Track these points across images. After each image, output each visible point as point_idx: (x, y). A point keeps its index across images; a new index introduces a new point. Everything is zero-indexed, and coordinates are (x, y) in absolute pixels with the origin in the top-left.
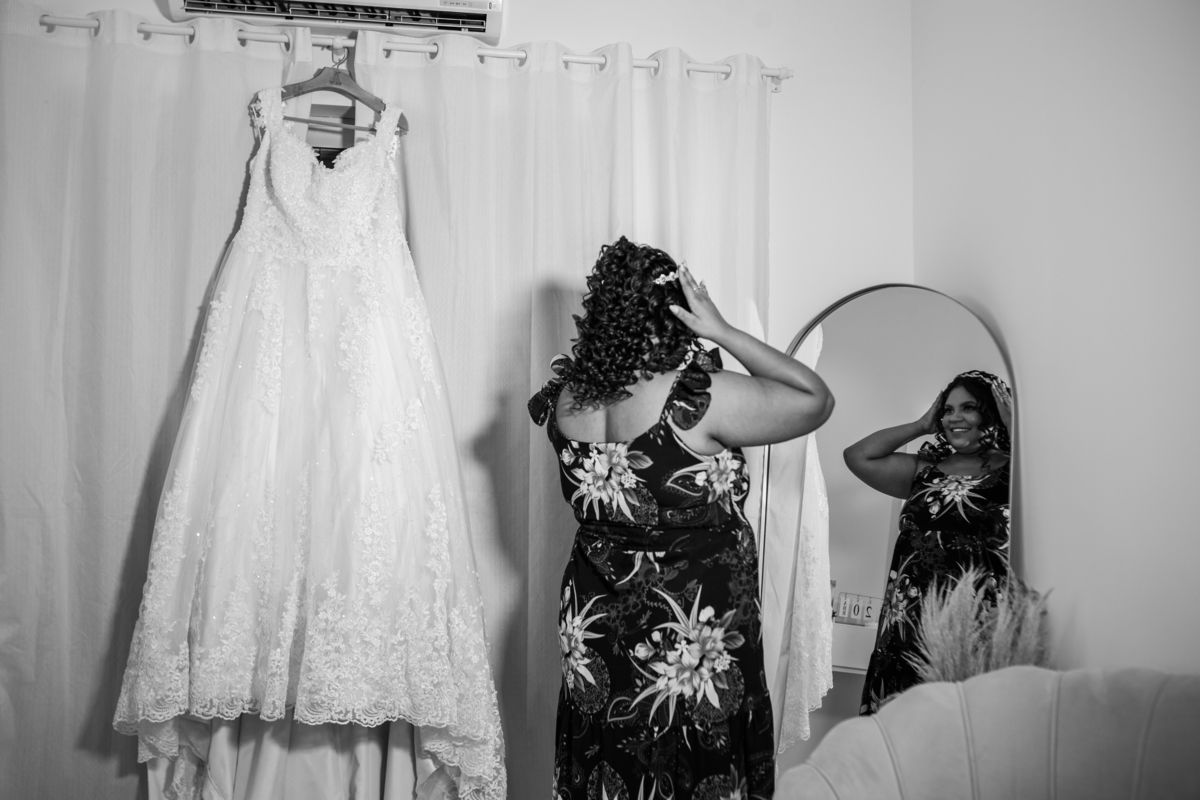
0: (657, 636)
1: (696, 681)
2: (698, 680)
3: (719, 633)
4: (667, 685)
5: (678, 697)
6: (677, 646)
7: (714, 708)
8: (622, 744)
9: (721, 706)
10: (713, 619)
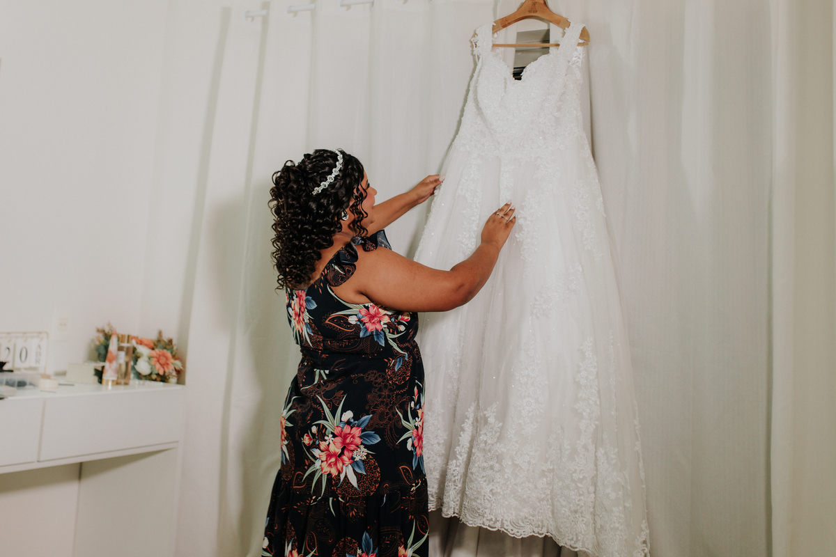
0: (314, 429)
1: (340, 465)
2: (341, 465)
3: (356, 432)
4: (321, 466)
5: (328, 475)
6: (326, 438)
7: (353, 486)
8: (297, 505)
9: (358, 486)
10: (352, 421)
